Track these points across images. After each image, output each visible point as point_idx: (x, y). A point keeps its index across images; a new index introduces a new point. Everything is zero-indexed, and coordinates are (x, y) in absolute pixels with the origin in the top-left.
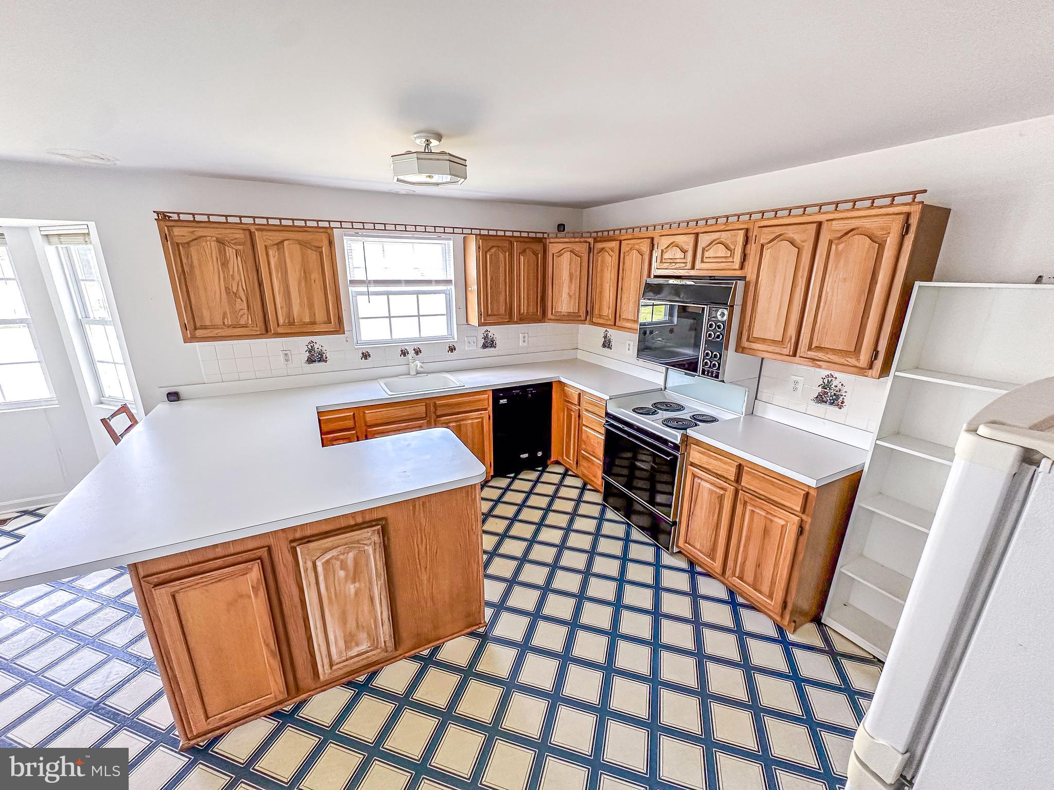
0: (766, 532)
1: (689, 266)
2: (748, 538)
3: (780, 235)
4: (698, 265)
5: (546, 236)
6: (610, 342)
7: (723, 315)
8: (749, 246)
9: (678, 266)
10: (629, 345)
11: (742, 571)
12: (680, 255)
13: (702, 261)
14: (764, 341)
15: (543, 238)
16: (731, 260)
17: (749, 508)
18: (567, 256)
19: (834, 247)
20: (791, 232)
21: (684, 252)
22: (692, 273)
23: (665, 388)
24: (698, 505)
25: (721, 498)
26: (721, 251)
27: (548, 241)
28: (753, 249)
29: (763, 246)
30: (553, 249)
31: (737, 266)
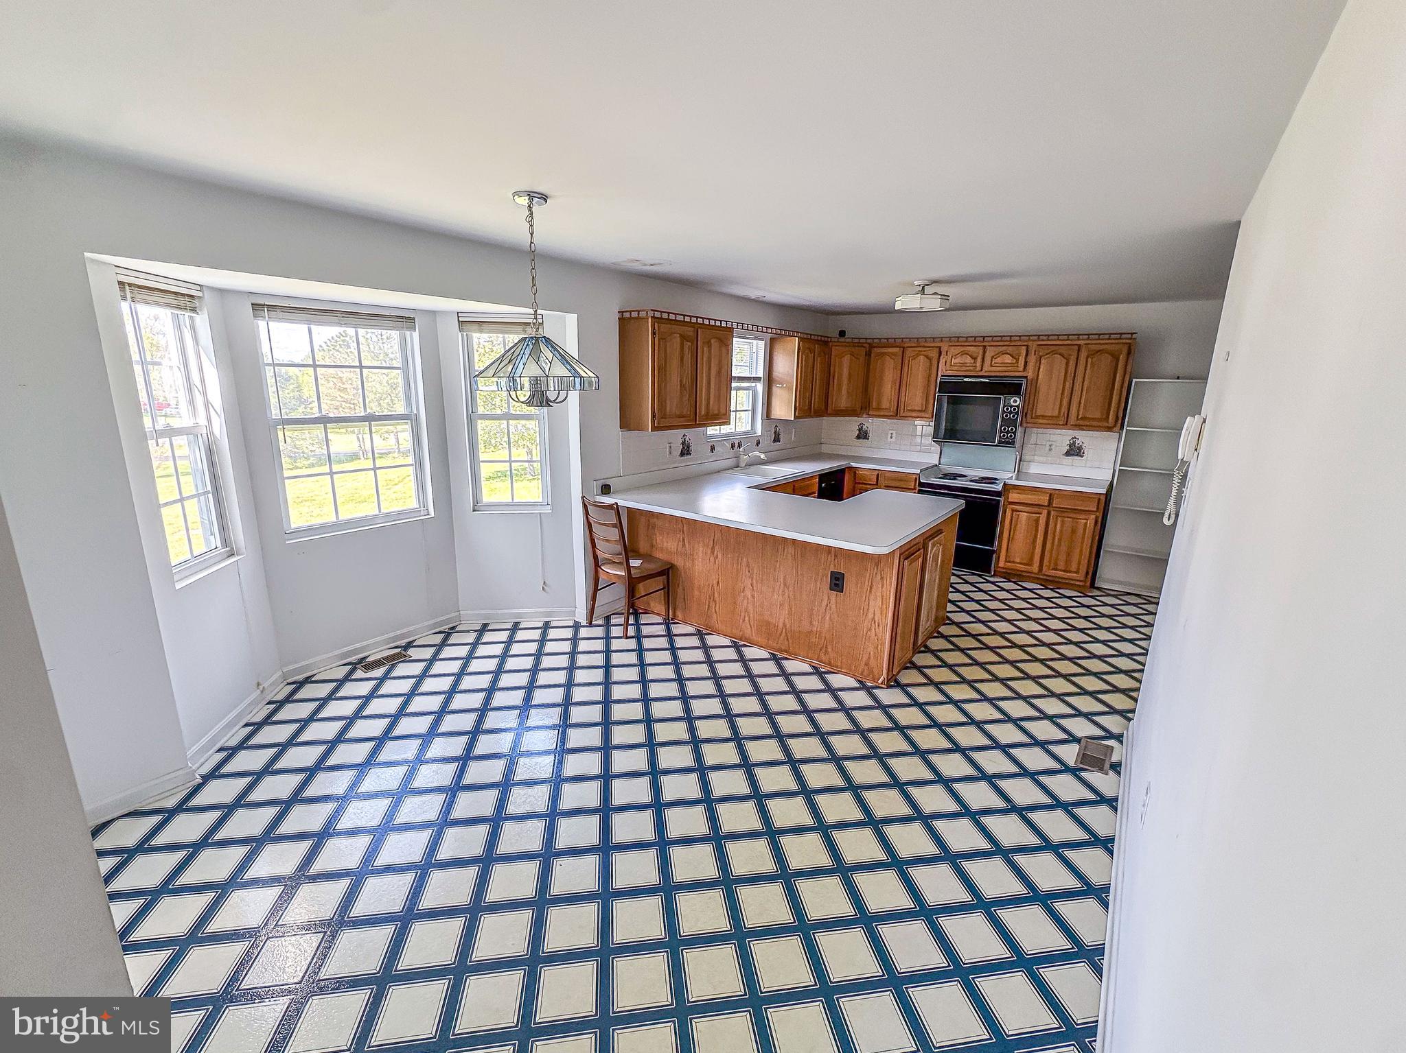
0: (1074, 531)
1: (978, 369)
2: (1060, 540)
3: (1054, 351)
4: (986, 367)
5: (829, 339)
6: (866, 433)
7: (1015, 401)
8: (1029, 357)
9: (967, 368)
10: (892, 434)
11: (1056, 564)
12: (969, 360)
13: (991, 366)
14: (1043, 417)
15: (828, 342)
16: (1016, 365)
17: (1059, 519)
18: (846, 360)
19: (1090, 360)
20: (1063, 350)
21: (975, 359)
22: (981, 374)
23: (939, 464)
24: (1017, 533)
25: (1037, 521)
26: (1008, 359)
27: (831, 344)
28: (1032, 359)
29: (1041, 357)
30: (835, 351)
31: (1021, 369)
